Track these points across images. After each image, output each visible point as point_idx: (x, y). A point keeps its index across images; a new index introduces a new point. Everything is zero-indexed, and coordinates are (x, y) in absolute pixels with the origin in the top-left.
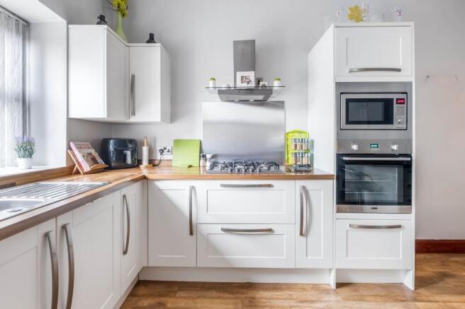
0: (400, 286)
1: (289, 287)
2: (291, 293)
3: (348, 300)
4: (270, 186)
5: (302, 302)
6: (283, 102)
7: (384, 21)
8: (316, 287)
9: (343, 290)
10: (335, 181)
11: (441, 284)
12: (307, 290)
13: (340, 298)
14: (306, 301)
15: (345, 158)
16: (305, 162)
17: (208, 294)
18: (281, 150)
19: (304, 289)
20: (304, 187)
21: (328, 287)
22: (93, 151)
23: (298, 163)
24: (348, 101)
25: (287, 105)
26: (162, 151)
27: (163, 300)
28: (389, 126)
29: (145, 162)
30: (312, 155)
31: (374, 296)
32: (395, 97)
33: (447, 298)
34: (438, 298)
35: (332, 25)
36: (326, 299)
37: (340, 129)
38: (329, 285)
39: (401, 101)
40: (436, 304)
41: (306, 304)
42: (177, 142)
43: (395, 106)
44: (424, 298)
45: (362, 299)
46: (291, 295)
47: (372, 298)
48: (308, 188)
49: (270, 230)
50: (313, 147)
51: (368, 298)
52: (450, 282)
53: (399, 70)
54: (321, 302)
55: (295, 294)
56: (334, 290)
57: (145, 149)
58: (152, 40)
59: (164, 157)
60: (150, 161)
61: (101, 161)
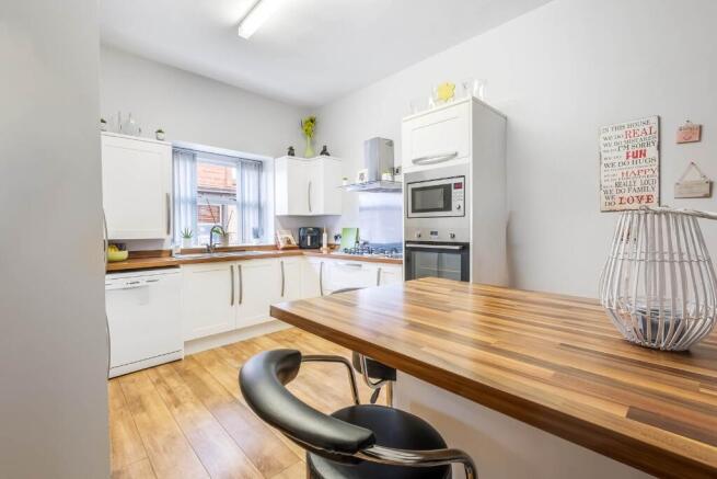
10: (404, 266)
15: (411, 245)
22: (290, 237)
24: (414, 190)
26: (336, 237)
28: (448, 213)
29: (325, 246)
32: (452, 182)
37: (407, 218)
39: (458, 186)
42: (344, 230)
43: (454, 191)
57: (325, 235)
58: (324, 152)
59: (338, 242)
60: (329, 245)
61: (294, 243)
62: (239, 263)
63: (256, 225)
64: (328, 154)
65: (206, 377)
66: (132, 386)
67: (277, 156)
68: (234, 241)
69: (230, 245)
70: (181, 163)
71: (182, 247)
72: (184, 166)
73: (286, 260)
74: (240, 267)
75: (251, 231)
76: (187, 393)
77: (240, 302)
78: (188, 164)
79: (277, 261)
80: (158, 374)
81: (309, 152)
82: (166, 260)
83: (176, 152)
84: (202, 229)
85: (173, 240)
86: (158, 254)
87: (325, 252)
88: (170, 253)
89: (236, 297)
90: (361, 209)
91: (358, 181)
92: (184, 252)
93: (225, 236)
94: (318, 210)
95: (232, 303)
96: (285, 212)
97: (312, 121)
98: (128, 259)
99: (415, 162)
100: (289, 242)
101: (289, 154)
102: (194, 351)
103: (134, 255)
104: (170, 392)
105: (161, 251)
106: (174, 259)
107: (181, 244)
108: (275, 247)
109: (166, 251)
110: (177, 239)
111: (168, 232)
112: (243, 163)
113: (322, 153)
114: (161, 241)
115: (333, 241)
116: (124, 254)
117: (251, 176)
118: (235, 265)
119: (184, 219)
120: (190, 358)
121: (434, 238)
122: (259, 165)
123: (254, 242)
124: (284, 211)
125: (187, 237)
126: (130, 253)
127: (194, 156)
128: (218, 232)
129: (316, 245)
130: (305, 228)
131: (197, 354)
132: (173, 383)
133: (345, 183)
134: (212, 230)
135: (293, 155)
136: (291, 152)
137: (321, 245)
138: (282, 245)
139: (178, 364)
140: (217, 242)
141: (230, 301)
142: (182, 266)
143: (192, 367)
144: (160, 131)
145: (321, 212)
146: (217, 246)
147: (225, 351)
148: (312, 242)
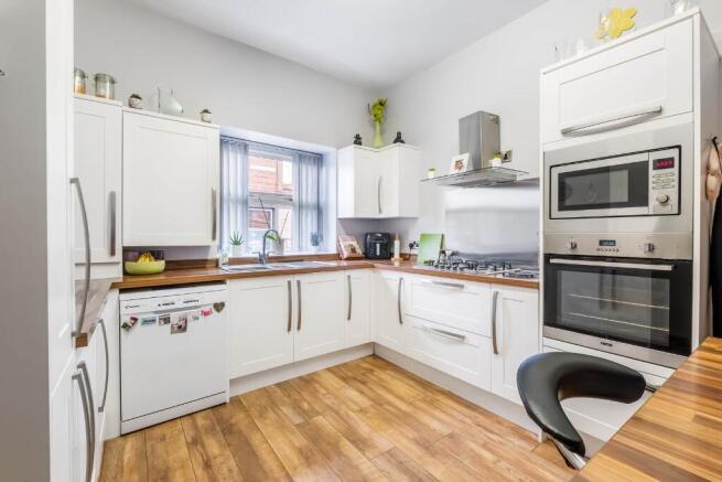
10: (542, 292)
17: (406, 380)
22: (355, 243)
26: (411, 246)
27: (375, 369)
29: (397, 255)
37: (549, 219)
42: (423, 236)
43: (652, 173)
57: (397, 243)
58: (399, 139)
59: (413, 252)
60: (401, 255)
61: (360, 252)
62: (297, 277)
63: (315, 230)
64: (403, 142)
65: (256, 440)
66: (160, 448)
67: (339, 146)
68: (290, 250)
69: (286, 254)
70: (231, 155)
71: (230, 255)
72: (233, 159)
73: (355, 274)
74: (299, 282)
75: (309, 238)
76: (230, 471)
77: (299, 328)
78: (239, 156)
79: (342, 275)
80: (196, 427)
81: (378, 141)
82: (212, 273)
83: (225, 141)
84: (254, 235)
85: (220, 247)
86: (202, 264)
87: (397, 264)
88: (216, 263)
89: (294, 321)
90: (448, 212)
91: (454, 171)
92: (233, 261)
93: (280, 242)
94: (390, 211)
95: (289, 330)
96: (350, 214)
97: (381, 104)
98: (165, 270)
99: (566, 133)
100: (353, 250)
101: (355, 143)
102: (241, 390)
103: (173, 266)
104: (207, 465)
105: (205, 261)
106: (221, 272)
107: (229, 252)
108: (337, 257)
109: (212, 261)
110: (225, 245)
111: (214, 238)
112: (301, 157)
113: (395, 142)
114: (206, 248)
115: (407, 250)
116: (160, 265)
117: (309, 171)
118: (294, 279)
119: (233, 223)
120: (236, 401)
121: (608, 251)
122: (318, 159)
123: (312, 251)
124: (348, 212)
125: (236, 243)
126: (167, 262)
127: (246, 147)
128: (272, 238)
129: (387, 256)
130: (372, 234)
131: (245, 395)
132: (213, 447)
133: (431, 175)
134: (266, 236)
135: (360, 144)
136: (358, 141)
137: (392, 255)
138: (346, 254)
139: (222, 410)
140: (271, 251)
141: (286, 328)
142: (228, 282)
143: (239, 418)
144: (206, 111)
145: (395, 214)
146: (271, 255)
147: (278, 390)
148: (381, 251)
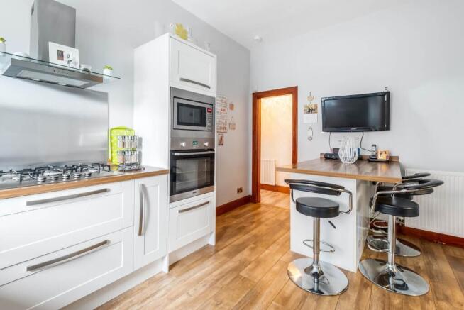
0: (207, 247)
1: (125, 296)
2: (130, 300)
3: (179, 275)
4: (105, 190)
5: (144, 301)
6: (106, 94)
7: (197, 45)
8: (152, 281)
9: (175, 269)
10: (169, 175)
11: (225, 235)
12: (145, 288)
13: (174, 278)
14: (148, 298)
15: (176, 154)
16: (134, 160)
18: (104, 149)
19: (142, 289)
20: (143, 186)
21: (162, 274)
23: (127, 162)
24: (179, 105)
25: (110, 97)
28: (203, 128)
30: (140, 153)
31: (195, 262)
32: (207, 106)
33: (230, 241)
34: (227, 243)
35: (168, 34)
36: (164, 284)
37: (173, 129)
38: (162, 272)
39: (209, 110)
40: (227, 248)
41: (148, 301)
43: (207, 113)
44: (221, 247)
45: (189, 269)
46: (131, 301)
47: (195, 264)
48: (147, 186)
49: (105, 242)
50: (140, 144)
51: (193, 266)
52: (229, 231)
53: (209, 87)
54: (161, 290)
55: (134, 299)
56: (168, 274)
